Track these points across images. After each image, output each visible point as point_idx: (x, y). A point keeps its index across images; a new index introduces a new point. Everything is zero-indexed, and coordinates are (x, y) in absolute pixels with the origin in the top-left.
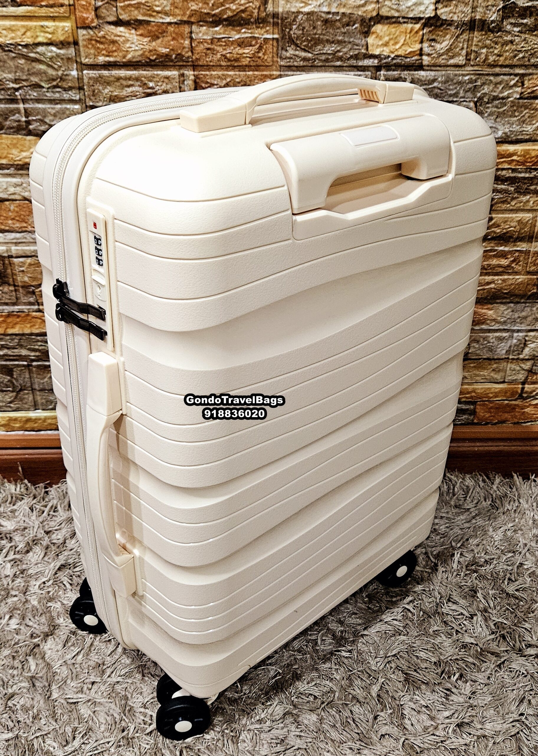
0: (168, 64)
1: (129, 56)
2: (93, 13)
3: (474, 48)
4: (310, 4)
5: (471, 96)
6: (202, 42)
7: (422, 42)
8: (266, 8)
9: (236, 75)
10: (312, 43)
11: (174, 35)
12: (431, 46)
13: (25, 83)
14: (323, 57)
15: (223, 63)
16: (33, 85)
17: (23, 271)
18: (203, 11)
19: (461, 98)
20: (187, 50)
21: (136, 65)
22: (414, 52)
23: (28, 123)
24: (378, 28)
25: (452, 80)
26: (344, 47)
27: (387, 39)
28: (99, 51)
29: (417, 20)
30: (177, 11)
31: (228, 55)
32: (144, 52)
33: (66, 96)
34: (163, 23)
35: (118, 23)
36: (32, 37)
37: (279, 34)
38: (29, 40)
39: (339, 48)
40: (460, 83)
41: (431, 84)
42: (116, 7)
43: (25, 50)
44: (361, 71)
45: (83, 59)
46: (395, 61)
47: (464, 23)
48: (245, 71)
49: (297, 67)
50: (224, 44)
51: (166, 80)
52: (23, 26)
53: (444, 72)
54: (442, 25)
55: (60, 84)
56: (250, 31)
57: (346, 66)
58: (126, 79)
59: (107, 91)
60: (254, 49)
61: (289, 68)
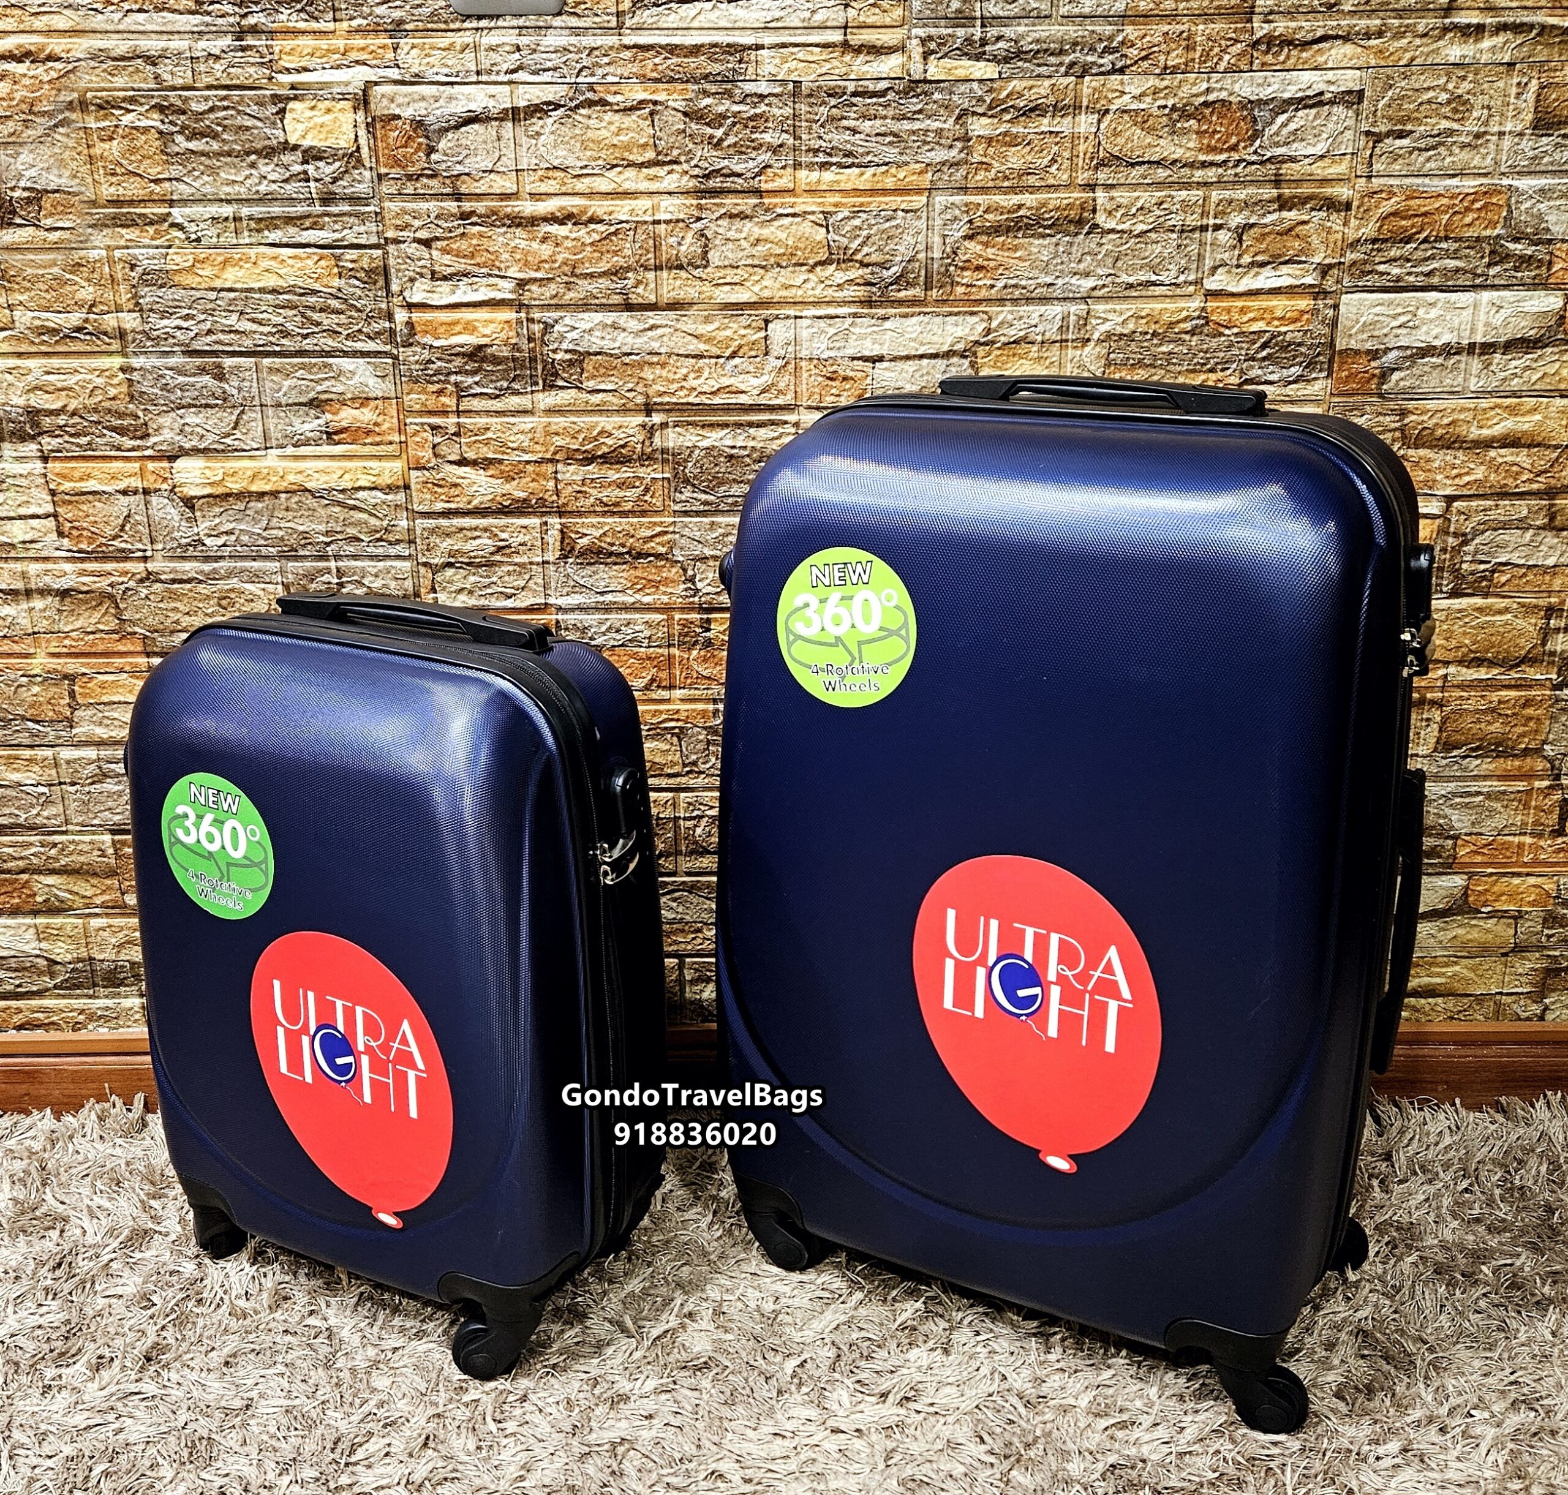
0: (526, 510)
1: (475, 502)
2: (430, 451)
4: (709, 437)
6: (570, 484)
8: (652, 443)
9: (615, 522)
10: (714, 483)
11: (534, 476)
13: (339, 537)
14: (730, 500)
15: (598, 509)
16: (349, 538)
18: (571, 446)
20: (550, 493)
21: (484, 512)
23: (341, 585)
28: (437, 496)
30: (538, 448)
31: (605, 499)
32: (496, 496)
33: (392, 551)
34: (519, 461)
35: (462, 462)
36: (351, 480)
37: (669, 472)
38: (347, 484)
42: (460, 444)
43: (342, 496)
45: (415, 506)
48: (628, 517)
49: (696, 511)
50: (599, 485)
52: (341, 468)
55: (384, 537)
56: (631, 470)
58: (471, 529)
59: (446, 544)
60: (639, 491)
61: (686, 513)
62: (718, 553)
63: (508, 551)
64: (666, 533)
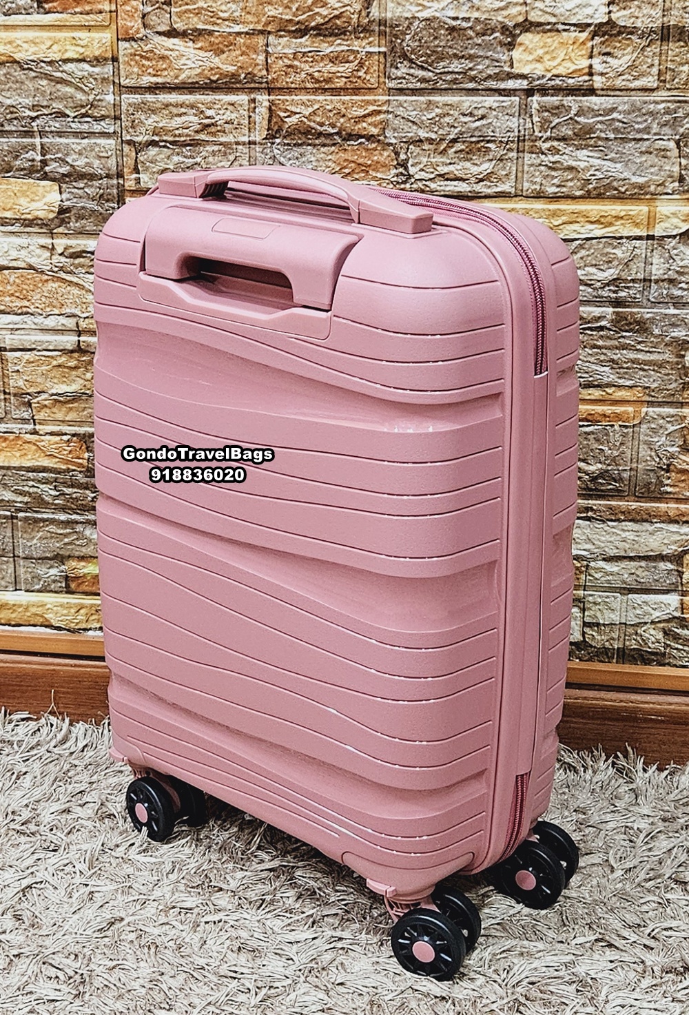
0: (234, 86)
1: (182, 77)
2: (140, 21)
3: (670, 65)
4: (430, 8)
5: (670, 132)
6: (281, 57)
7: (591, 57)
8: (369, 13)
9: (326, 100)
10: (433, 58)
11: (244, 49)
12: (606, 62)
13: (45, 111)
14: (449, 77)
15: (309, 85)
16: (54, 113)
17: (18, 371)
18: (283, 17)
19: (655, 134)
20: (261, 67)
21: (191, 88)
22: (580, 70)
23: (44, 163)
24: (526, 38)
25: (639, 110)
26: (478, 64)
27: (540, 52)
28: (144, 69)
29: (582, 27)
30: (250, 18)
31: (316, 74)
32: (204, 70)
33: (97, 128)
34: (230, 34)
35: (172, 33)
36: (60, 51)
37: (386, 46)
38: (55, 55)
39: (471, 65)
40: (651, 113)
41: (607, 115)
42: (170, 13)
43: (50, 68)
44: (505, 96)
45: (121, 81)
46: (553, 83)
47: (651, 31)
48: (339, 95)
49: (412, 89)
50: (311, 59)
51: (229, 107)
52: (50, 39)
53: (627, 98)
54: (620, 33)
55: (90, 112)
56: (345, 43)
57: (482, 90)
58: (176, 106)
59: (151, 121)
60: (352, 66)
61: (401, 91)
62: (433, 136)
63: (213, 129)
64: (379, 112)
